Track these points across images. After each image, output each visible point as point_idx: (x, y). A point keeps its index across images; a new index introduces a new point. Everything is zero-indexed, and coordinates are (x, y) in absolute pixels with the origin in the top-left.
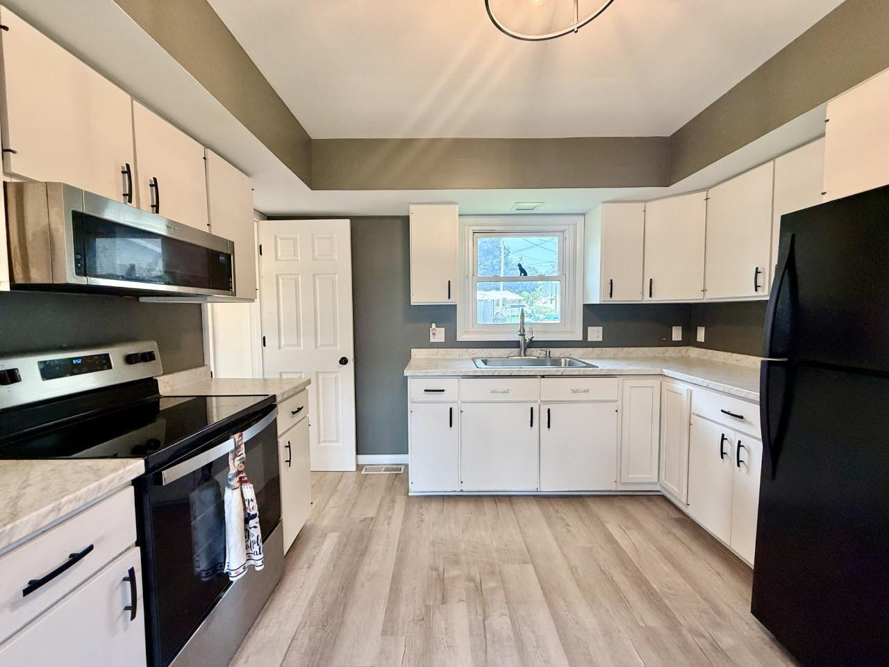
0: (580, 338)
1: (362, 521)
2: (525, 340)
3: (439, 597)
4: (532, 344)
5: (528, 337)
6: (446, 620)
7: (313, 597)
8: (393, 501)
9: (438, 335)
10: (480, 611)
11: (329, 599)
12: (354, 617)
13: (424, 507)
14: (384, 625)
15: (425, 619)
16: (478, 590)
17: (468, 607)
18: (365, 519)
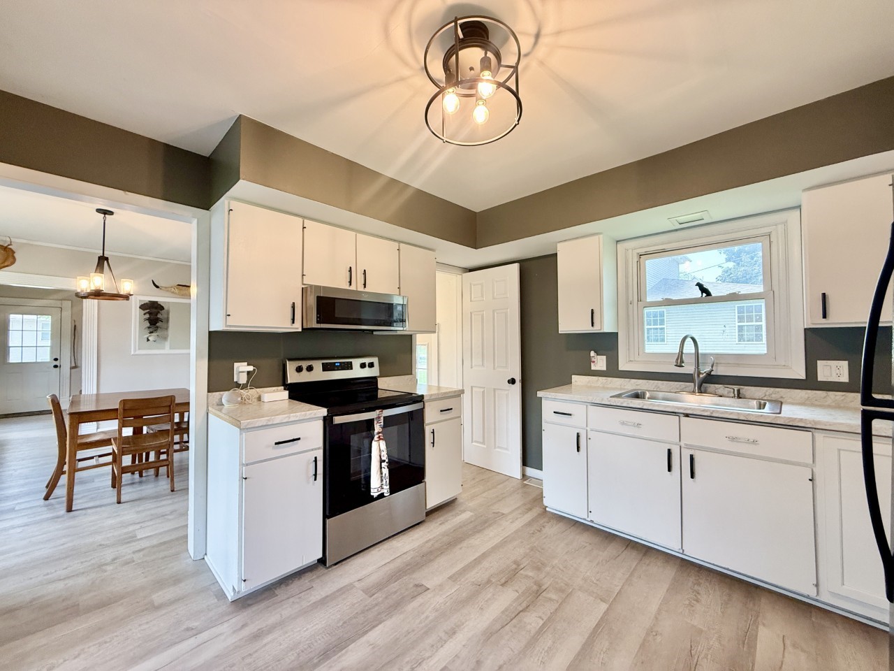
0: (801, 375)
1: (494, 513)
2: (699, 373)
3: (503, 581)
4: (711, 379)
5: (705, 369)
6: (494, 595)
7: (430, 540)
8: (530, 509)
9: (600, 363)
10: (524, 605)
11: (437, 545)
12: (442, 561)
13: (550, 524)
14: (454, 575)
15: (481, 586)
16: (537, 593)
17: (518, 598)
18: (499, 512)
